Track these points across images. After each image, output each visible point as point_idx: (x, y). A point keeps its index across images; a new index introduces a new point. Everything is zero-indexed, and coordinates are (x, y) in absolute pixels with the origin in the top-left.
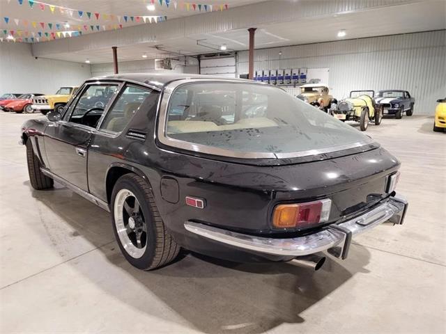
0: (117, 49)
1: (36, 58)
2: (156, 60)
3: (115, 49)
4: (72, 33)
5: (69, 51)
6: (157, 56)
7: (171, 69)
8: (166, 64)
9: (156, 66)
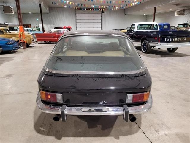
0: (156, 8)
1: (125, 15)
2: (176, 11)
3: (155, 8)
4: (137, 4)
5: (137, 11)
6: (177, 9)
7: (184, 15)
8: (182, 13)
9: (176, 14)
